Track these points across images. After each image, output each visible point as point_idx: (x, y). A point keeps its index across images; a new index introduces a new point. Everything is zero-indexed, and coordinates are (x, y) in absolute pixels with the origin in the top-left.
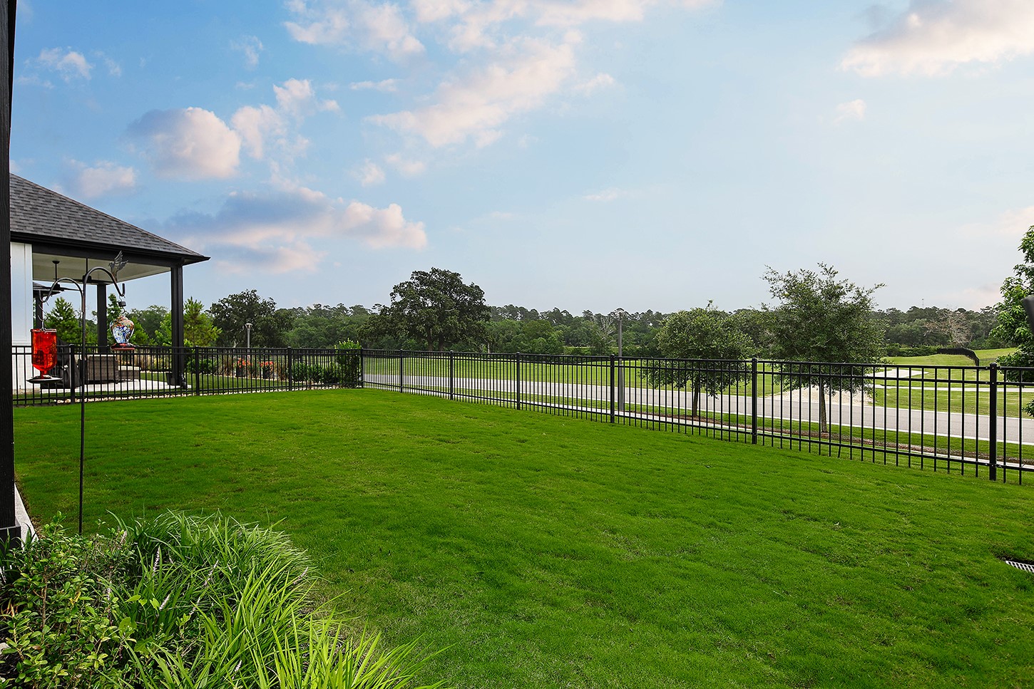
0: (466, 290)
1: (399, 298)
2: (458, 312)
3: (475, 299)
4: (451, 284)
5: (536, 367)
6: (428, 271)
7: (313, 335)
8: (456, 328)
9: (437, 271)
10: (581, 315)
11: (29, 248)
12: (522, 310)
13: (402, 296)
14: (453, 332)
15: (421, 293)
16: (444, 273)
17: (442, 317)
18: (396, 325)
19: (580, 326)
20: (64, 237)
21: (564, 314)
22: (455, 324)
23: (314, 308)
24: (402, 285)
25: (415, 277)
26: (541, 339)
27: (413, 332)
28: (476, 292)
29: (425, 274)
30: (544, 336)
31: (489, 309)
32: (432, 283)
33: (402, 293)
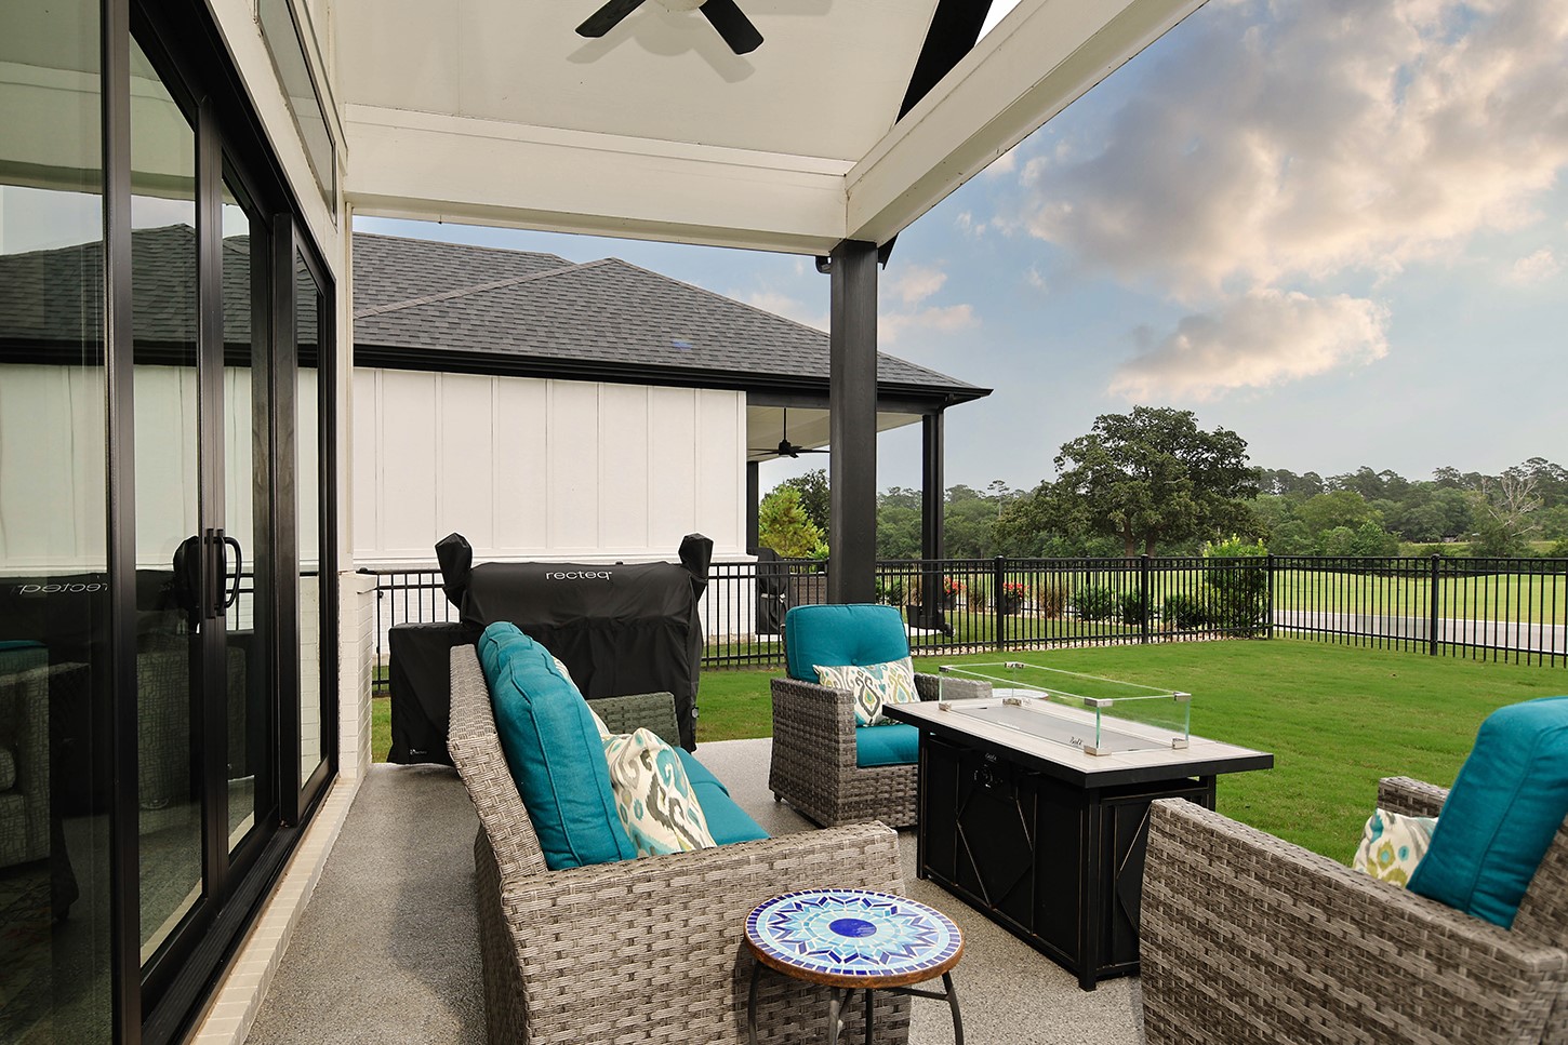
0: (1206, 442)
1: (1070, 466)
2: (1191, 484)
3: (1224, 455)
4: (1174, 435)
5: (1394, 587)
6: (1127, 412)
7: (891, 536)
8: (1189, 514)
9: (1144, 410)
10: (1432, 478)
11: (743, 395)
12: (1284, 476)
13: (1076, 461)
14: (1183, 520)
15: (1117, 454)
16: (1161, 414)
17: (1160, 494)
18: (1068, 511)
19: (1427, 499)
20: (790, 373)
21: (1385, 479)
22: (1187, 506)
23: (888, 494)
24: (1079, 441)
25: (1100, 425)
26: (1341, 529)
27: (1102, 525)
28: (1228, 444)
29: (1123, 419)
30: (1349, 523)
31: (1257, 474)
32: (1135, 434)
33: (1078, 456)
